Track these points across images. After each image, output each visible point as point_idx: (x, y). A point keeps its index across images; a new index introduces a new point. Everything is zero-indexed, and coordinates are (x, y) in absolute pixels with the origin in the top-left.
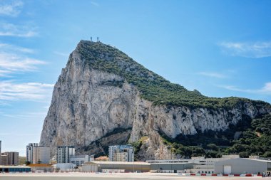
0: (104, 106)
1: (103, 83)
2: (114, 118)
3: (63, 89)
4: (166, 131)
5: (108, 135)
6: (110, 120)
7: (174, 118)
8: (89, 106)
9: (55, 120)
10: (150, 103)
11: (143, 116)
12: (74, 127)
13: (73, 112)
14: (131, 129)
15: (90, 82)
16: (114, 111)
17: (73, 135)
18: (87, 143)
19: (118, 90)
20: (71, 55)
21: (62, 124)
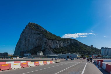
0: (35, 39)
1: (35, 34)
2: (37, 43)
3: (23, 35)
4: (51, 47)
5: (35, 48)
6: (36, 44)
7: (54, 43)
8: (30, 40)
9: (20, 43)
10: (47, 39)
11: (45, 43)
12: (26, 45)
13: (26, 41)
14: (42, 46)
15: (31, 33)
16: (37, 41)
17: (25, 48)
18: (29, 50)
19: (39, 35)
20: (26, 26)
21: (22, 44)
